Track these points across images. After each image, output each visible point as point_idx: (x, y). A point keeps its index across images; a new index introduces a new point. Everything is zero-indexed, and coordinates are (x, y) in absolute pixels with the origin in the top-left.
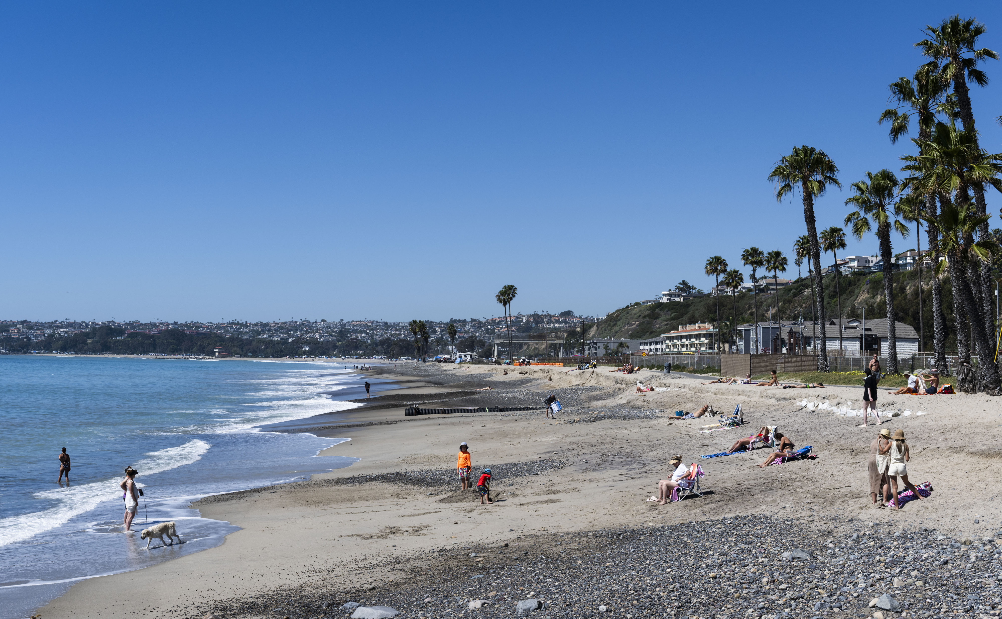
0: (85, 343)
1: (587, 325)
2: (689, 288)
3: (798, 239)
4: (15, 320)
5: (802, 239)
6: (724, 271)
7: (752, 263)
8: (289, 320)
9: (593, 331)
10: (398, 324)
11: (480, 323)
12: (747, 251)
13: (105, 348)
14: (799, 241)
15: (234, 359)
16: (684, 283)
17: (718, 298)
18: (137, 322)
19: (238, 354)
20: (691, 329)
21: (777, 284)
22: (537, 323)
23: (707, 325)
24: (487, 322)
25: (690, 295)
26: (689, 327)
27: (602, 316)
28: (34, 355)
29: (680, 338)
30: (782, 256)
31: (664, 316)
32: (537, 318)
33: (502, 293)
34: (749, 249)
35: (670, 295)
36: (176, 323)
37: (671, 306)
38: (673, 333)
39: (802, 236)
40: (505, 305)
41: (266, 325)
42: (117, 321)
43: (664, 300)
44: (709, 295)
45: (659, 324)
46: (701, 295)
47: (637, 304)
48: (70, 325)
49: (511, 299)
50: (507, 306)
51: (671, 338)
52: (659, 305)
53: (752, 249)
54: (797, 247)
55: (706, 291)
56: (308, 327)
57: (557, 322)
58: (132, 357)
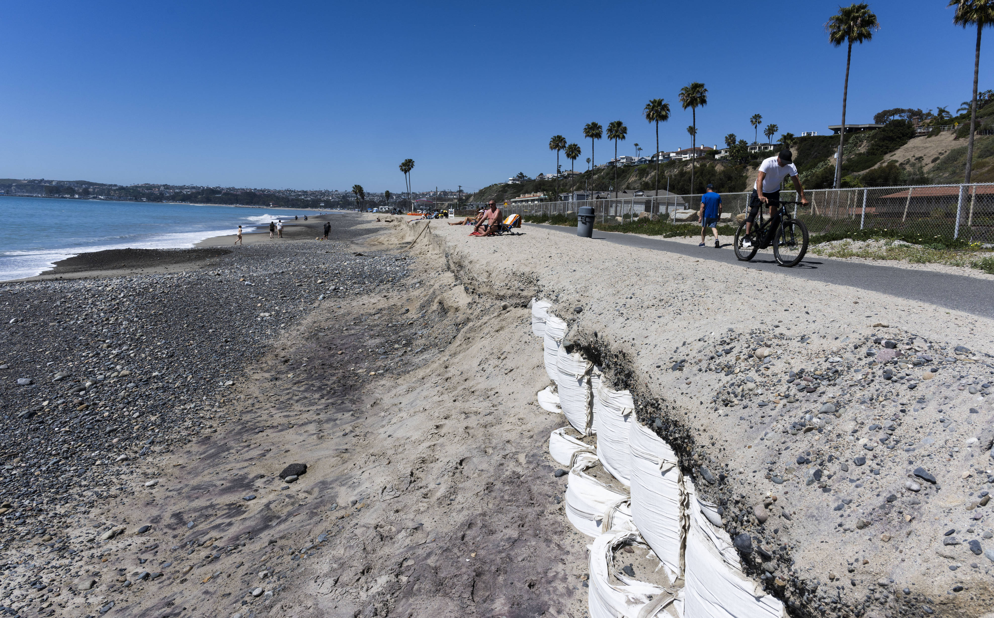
0: (196, 197)
1: (469, 196)
2: (523, 176)
3: (649, 103)
4: (159, 184)
5: (652, 103)
6: (564, 147)
7: (592, 136)
8: (318, 190)
9: (472, 199)
10: (375, 194)
11: (416, 195)
12: (588, 125)
13: (208, 200)
14: (649, 105)
15: (281, 208)
16: (521, 174)
17: (540, 181)
18: (233, 188)
19: (284, 206)
20: (528, 196)
21: (573, 174)
22: (445, 195)
23: (538, 194)
24: (420, 194)
25: (524, 180)
26: (526, 195)
27: (477, 191)
28: (165, 203)
29: (522, 201)
30: (623, 125)
31: (510, 191)
32: (445, 193)
33: (404, 164)
34: (590, 124)
35: (513, 180)
36: (255, 189)
37: (514, 186)
38: (517, 199)
39: (652, 100)
40: (405, 173)
41: (306, 192)
42: (222, 187)
43: (510, 182)
44: (535, 180)
45: (508, 194)
46: (530, 180)
47: (496, 185)
48: (194, 188)
49: (410, 169)
50: (408, 174)
51: (515, 202)
52: (507, 185)
53: (593, 124)
54: (648, 110)
55: (533, 178)
56: (327, 193)
57: (455, 195)
58: (224, 205)
